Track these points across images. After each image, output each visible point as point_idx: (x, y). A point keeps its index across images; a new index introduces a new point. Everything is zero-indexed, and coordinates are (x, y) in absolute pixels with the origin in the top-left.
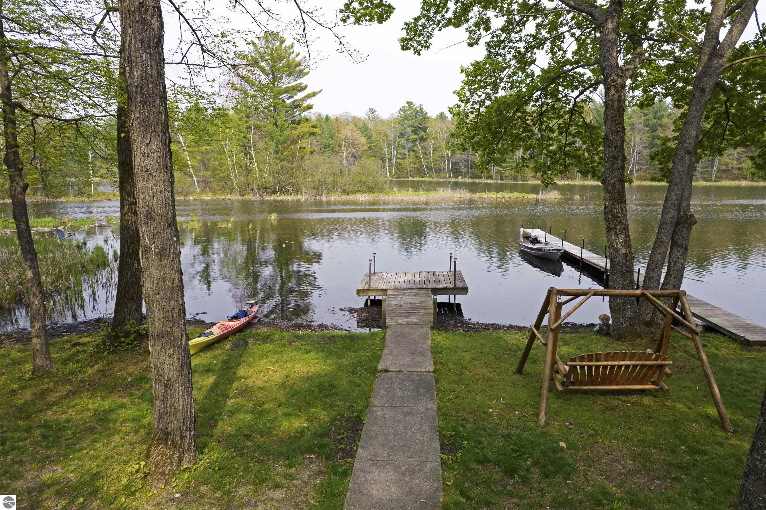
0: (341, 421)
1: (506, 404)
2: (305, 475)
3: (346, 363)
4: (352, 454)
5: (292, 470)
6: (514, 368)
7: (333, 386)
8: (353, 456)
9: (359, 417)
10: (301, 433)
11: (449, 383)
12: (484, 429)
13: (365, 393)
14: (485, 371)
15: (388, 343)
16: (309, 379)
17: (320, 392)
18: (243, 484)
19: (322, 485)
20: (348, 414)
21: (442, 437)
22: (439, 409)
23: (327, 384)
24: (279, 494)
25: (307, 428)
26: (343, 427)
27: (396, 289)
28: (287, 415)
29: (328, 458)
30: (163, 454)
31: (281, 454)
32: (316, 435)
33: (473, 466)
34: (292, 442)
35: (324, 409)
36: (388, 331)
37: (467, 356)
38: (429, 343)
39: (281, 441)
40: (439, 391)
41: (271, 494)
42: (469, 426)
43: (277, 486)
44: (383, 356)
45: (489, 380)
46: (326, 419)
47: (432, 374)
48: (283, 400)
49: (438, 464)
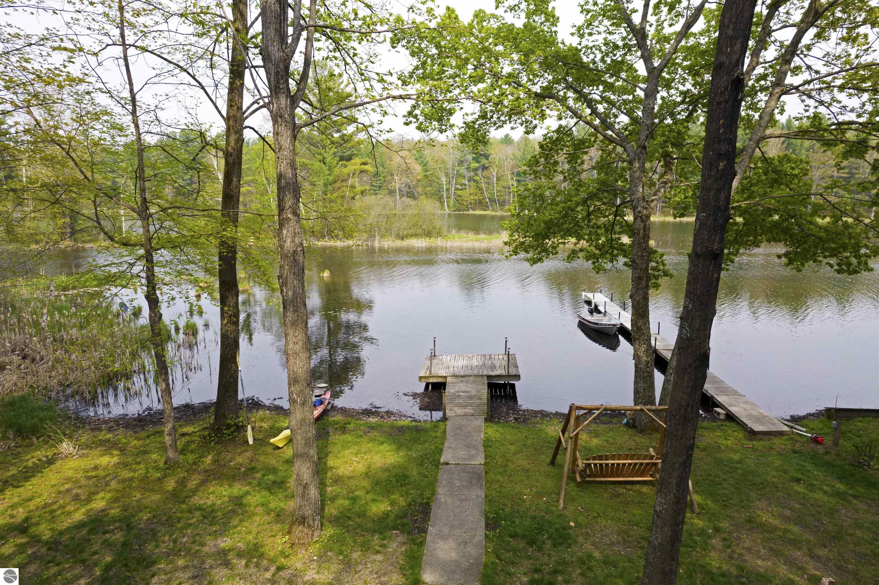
0: (415, 506)
1: (537, 492)
2: (394, 545)
3: (414, 455)
4: (424, 531)
5: (385, 542)
6: (548, 460)
7: (406, 477)
8: (425, 532)
9: (428, 504)
10: (387, 515)
11: (495, 474)
12: (518, 512)
13: (431, 483)
14: (525, 463)
15: (448, 436)
16: (387, 470)
17: (397, 481)
18: (354, 551)
19: (406, 552)
20: (419, 500)
21: (487, 518)
22: (486, 496)
23: (401, 475)
24: (379, 557)
25: (390, 511)
26: (417, 511)
27: (455, 376)
28: (374, 500)
29: (409, 533)
30: (302, 531)
31: (375, 531)
32: (397, 517)
33: (508, 539)
34: (381, 522)
35: (402, 496)
36: (448, 423)
37: (513, 448)
38: (482, 436)
39: (374, 521)
40: (487, 481)
41: (374, 557)
42: (507, 510)
43: (378, 552)
44: (444, 449)
45: (527, 471)
46: (404, 504)
47: (483, 467)
48: (369, 488)
49: (482, 538)
